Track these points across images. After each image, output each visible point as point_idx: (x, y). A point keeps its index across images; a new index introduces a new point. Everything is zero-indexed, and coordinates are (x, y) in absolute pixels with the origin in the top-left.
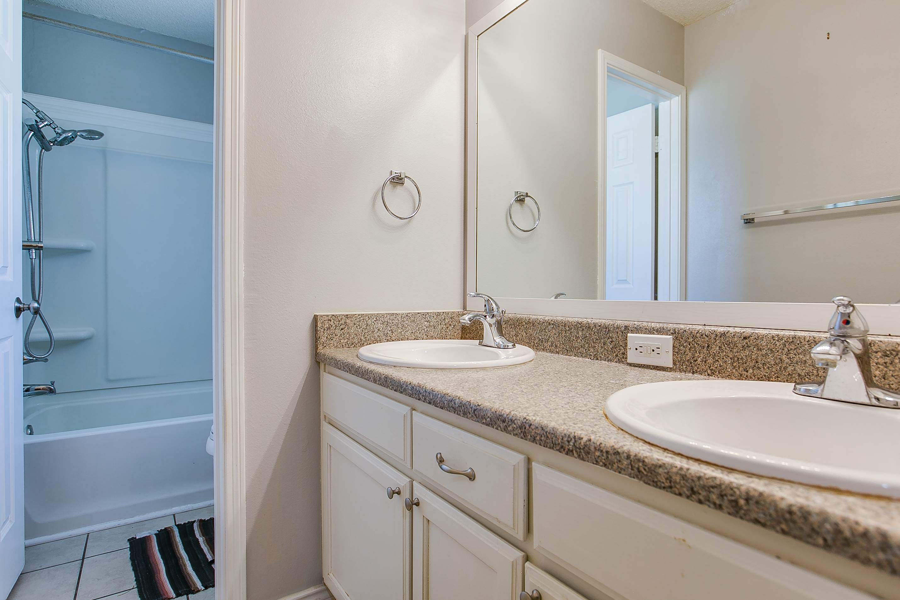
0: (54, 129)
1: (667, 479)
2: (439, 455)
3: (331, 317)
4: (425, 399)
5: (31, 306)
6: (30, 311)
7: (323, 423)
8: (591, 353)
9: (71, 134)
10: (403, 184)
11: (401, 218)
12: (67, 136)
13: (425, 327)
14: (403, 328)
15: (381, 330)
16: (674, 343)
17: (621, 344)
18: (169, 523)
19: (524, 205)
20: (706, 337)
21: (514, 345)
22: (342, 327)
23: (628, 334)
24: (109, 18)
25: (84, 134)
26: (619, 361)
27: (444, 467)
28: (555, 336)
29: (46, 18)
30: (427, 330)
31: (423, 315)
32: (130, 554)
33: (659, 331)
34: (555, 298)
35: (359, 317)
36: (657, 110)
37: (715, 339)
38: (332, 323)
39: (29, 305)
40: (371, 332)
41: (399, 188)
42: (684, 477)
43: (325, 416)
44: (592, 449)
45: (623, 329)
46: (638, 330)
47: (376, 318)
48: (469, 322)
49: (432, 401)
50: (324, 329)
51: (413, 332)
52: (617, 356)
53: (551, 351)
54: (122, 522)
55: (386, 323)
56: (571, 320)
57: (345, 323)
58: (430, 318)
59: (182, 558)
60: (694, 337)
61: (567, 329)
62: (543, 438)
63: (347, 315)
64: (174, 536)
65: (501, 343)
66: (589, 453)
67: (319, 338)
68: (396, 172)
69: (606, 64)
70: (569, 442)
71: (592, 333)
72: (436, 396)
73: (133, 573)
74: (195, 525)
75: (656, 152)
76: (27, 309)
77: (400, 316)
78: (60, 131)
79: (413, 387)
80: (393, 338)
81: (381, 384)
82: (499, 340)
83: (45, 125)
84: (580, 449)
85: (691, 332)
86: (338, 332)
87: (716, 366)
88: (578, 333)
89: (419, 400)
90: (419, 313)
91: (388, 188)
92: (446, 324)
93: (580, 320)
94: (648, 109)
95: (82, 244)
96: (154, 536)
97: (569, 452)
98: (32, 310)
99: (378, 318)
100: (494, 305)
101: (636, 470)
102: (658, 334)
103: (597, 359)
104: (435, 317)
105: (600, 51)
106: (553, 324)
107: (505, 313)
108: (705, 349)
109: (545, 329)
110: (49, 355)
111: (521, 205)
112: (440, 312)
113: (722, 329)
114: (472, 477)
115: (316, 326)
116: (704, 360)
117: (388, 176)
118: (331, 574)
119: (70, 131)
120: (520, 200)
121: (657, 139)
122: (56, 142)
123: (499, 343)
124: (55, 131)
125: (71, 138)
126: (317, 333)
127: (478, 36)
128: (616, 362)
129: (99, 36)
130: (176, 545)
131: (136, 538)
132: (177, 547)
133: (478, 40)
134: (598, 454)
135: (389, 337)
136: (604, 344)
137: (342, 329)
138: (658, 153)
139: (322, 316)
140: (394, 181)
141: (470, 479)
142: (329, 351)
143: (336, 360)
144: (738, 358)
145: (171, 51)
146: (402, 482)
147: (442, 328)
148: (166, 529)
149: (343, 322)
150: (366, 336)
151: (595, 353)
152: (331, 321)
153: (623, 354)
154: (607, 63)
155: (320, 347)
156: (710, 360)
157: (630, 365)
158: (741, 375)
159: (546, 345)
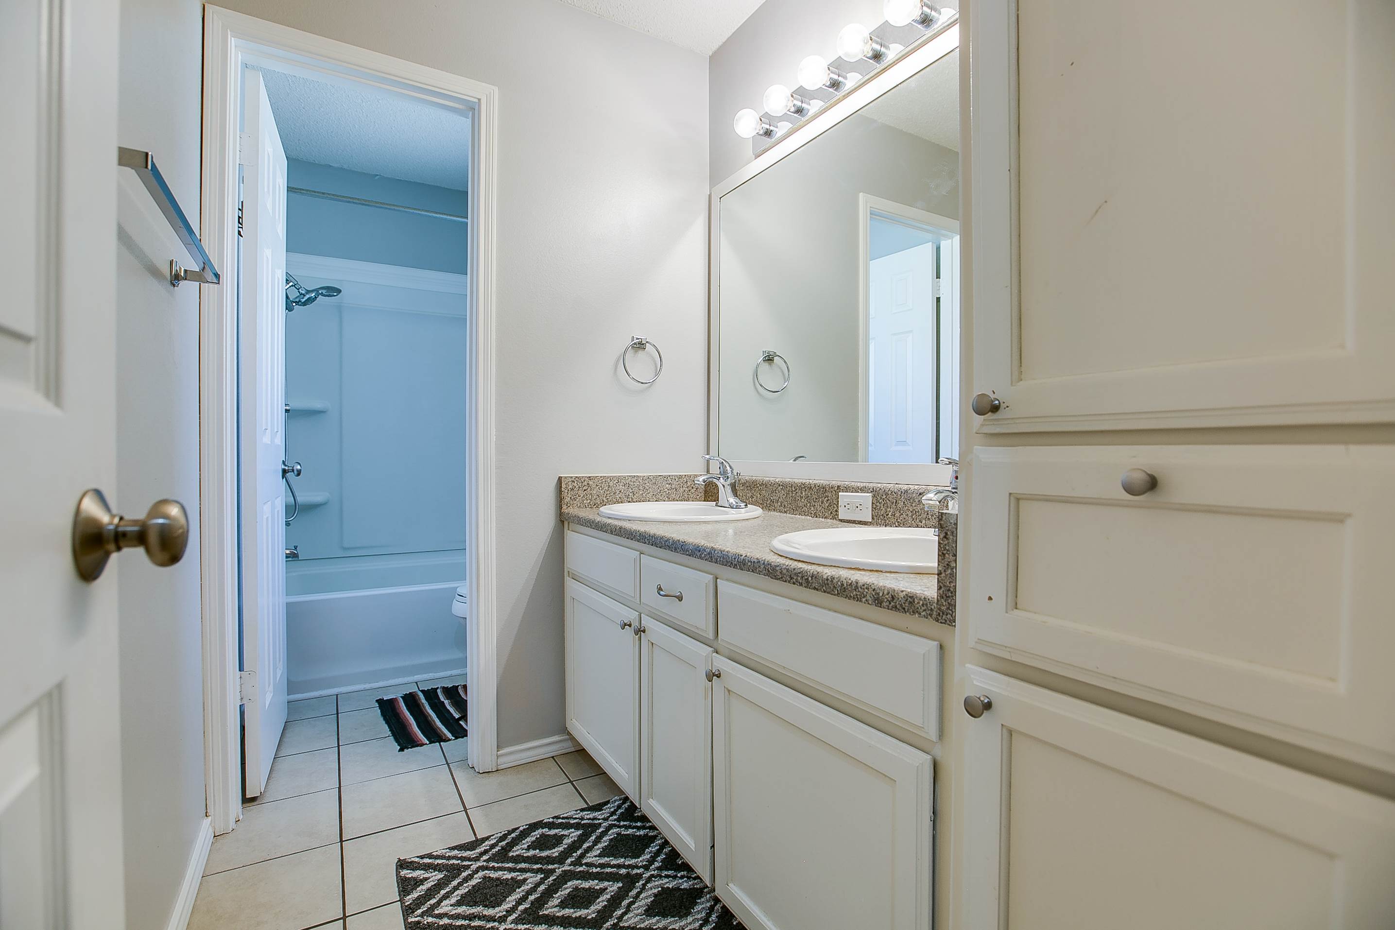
0: (298, 289)
1: (780, 573)
2: (659, 586)
3: (575, 479)
4: (649, 542)
5: (295, 468)
6: (294, 473)
7: (566, 578)
8: (812, 512)
9: (314, 294)
10: (645, 349)
11: (642, 383)
12: (310, 296)
13: (666, 490)
14: (645, 490)
15: (622, 491)
16: (873, 500)
17: (835, 502)
18: (414, 689)
19: (773, 365)
20: (894, 494)
21: (746, 505)
22: (584, 488)
23: (840, 493)
24: (345, 167)
25: (324, 292)
26: (833, 518)
27: (662, 593)
28: (784, 496)
29: (303, 190)
30: (669, 493)
31: (665, 477)
32: (381, 712)
33: (862, 490)
34: (794, 461)
35: (601, 479)
36: (938, 249)
37: (901, 495)
38: (575, 484)
39: (293, 467)
40: (612, 494)
41: (641, 353)
42: (788, 570)
43: (569, 572)
44: (747, 561)
45: (836, 488)
46: (847, 489)
47: (618, 480)
48: (703, 483)
49: (654, 543)
50: (568, 490)
51: (655, 494)
52: (831, 513)
53: (781, 512)
54: (367, 686)
55: (628, 485)
56: (796, 481)
57: (588, 484)
58: (672, 481)
59: (430, 715)
60: (887, 494)
61: (794, 489)
62: (721, 559)
63: (590, 477)
64: (420, 699)
65: (734, 503)
66: (745, 564)
67: (563, 498)
68: (637, 337)
69: (868, 208)
70: (735, 559)
71: (813, 493)
72: (657, 538)
73: (386, 725)
74: (439, 691)
75: (938, 296)
76: (291, 471)
77: (641, 479)
78: (303, 292)
79: (641, 534)
80: (635, 500)
81: (616, 535)
82: (732, 500)
83: (290, 287)
84: (740, 562)
85: (885, 490)
86: (581, 493)
87: (901, 519)
88: (802, 493)
89: (645, 543)
90: (660, 476)
91: (630, 354)
92: (688, 487)
93: (804, 481)
94: (927, 250)
95: (317, 405)
96: (401, 699)
97: (735, 566)
98: (296, 472)
99: (619, 481)
100: (728, 468)
101: (767, 570)
102: (862, 492)
103: (817, 517)
104: (677, 480)
105: (861, 194)
106: (782, 485)
107: (739, 475)
108: (894, 504)
109: (775, 490)
110: (294, 518)
111: (770, 364)
112: (683, 475)
113: (906, 487)
114: (680, 598)
115: (561, 487)
116: (893, 514)
117: (629, 342)
118: (574, 720)
119: (312, 291)
120: (769, 359)
121: (939, 282)
122: (300, 303)
123: (732, 503)
124: (299, 292)
125: (314, 298)
126: (561, 494)
127: (720, 198)
128: (831, 519)
129: (349, 202)
130: (423, 706)
131: (383, 699)
132: (424, 707)
133: (720, 202)
134: (749, 564)
135: (631, 499)
136: (822, 503)
137: (585, 490)
138: (940, 298)
139: (566, 478)
140: (636, 346)
141: (679, 600)
142: (571, 511)
143: (579, 517)
144: (916, 511)
145: (415, 211)
146: (631, 616)
147: (684, 491)
148: (410, 693)
149: (586, 483)
150: (608, 497)
151: (815, 512)
152: (574, 482)
153: (836, 511)
154: (870, 207)
155: (564, 507)
156: (898, 514)
157: (841, 520)
158: (918, 525)
159: (776, 505)
